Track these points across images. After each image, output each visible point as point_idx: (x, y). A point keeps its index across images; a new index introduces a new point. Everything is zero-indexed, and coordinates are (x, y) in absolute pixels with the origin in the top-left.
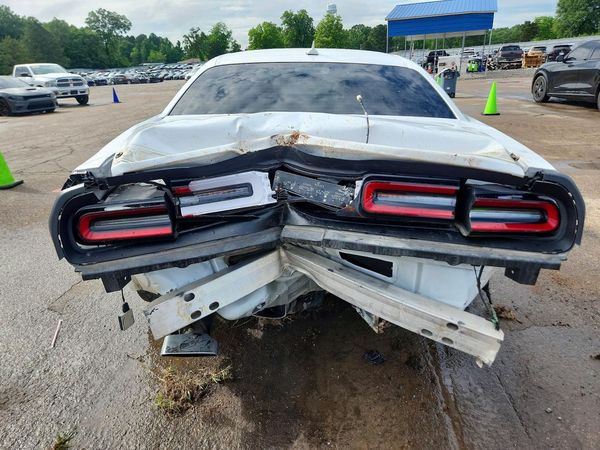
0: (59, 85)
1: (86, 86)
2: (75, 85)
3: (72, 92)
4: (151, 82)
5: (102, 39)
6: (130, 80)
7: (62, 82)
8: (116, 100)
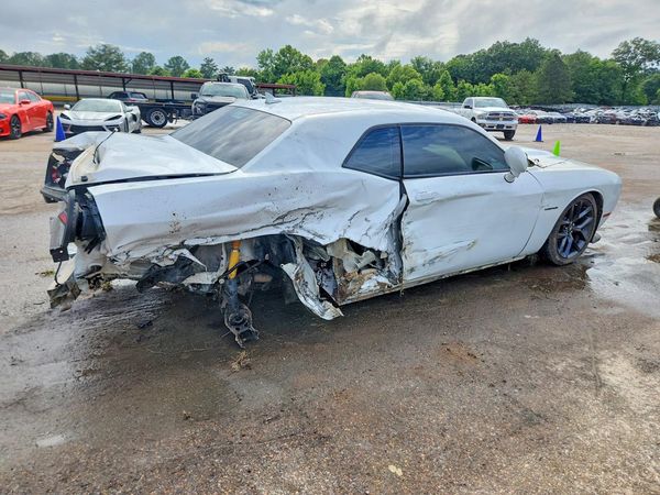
0: (488, 119)
1: (516, 122)
2: (504, 119)
3: (498, 126)
4: (648, 124)
5: (624, 73)
6: (620, 120)
7: (494, 116)
8: (539, 139)
